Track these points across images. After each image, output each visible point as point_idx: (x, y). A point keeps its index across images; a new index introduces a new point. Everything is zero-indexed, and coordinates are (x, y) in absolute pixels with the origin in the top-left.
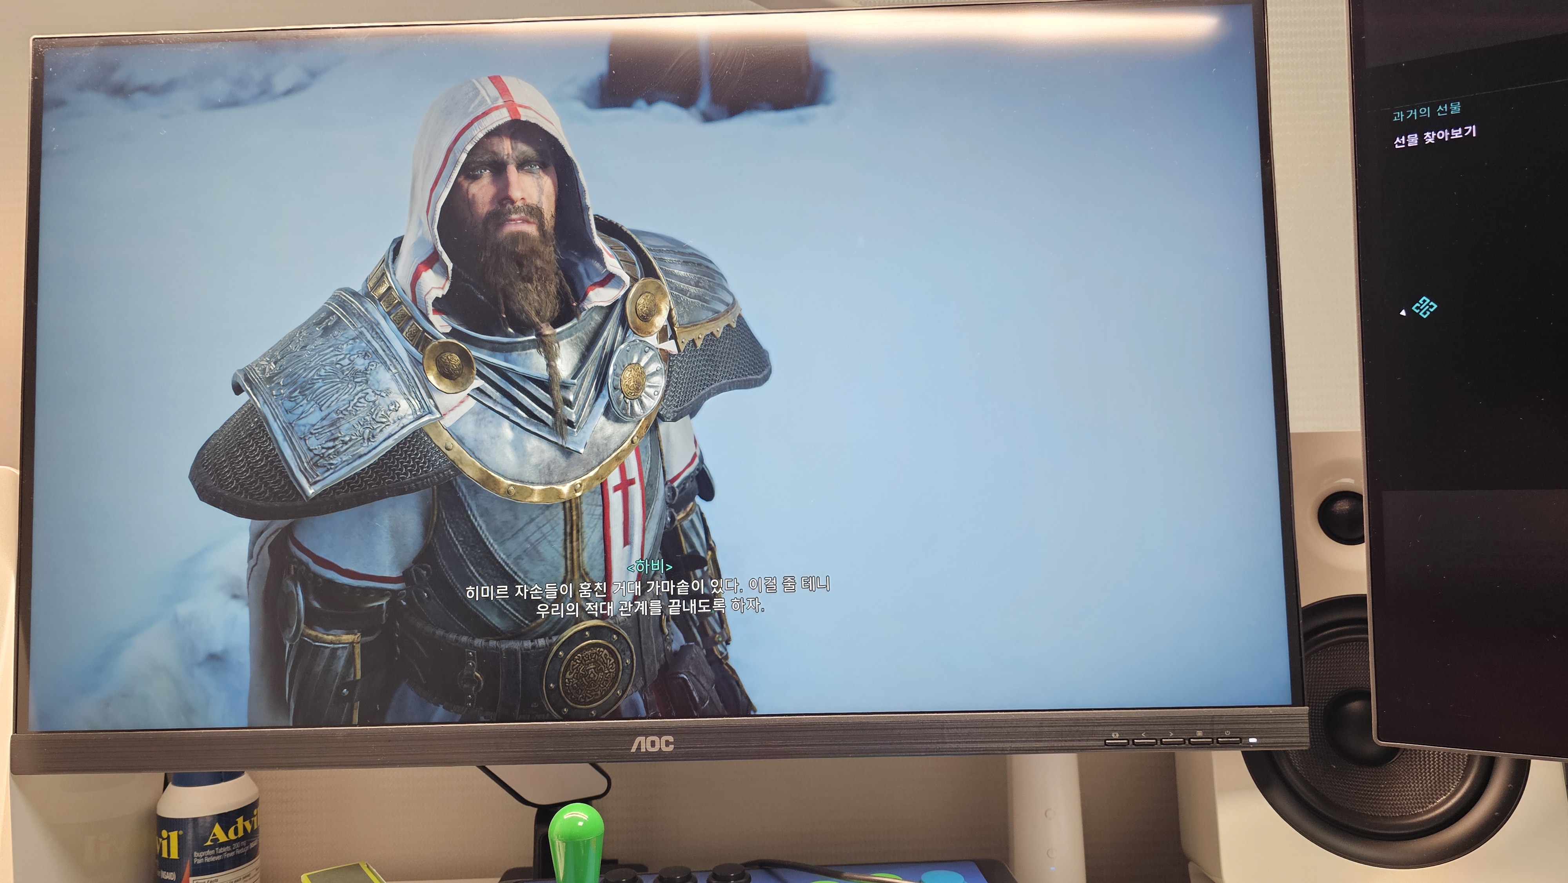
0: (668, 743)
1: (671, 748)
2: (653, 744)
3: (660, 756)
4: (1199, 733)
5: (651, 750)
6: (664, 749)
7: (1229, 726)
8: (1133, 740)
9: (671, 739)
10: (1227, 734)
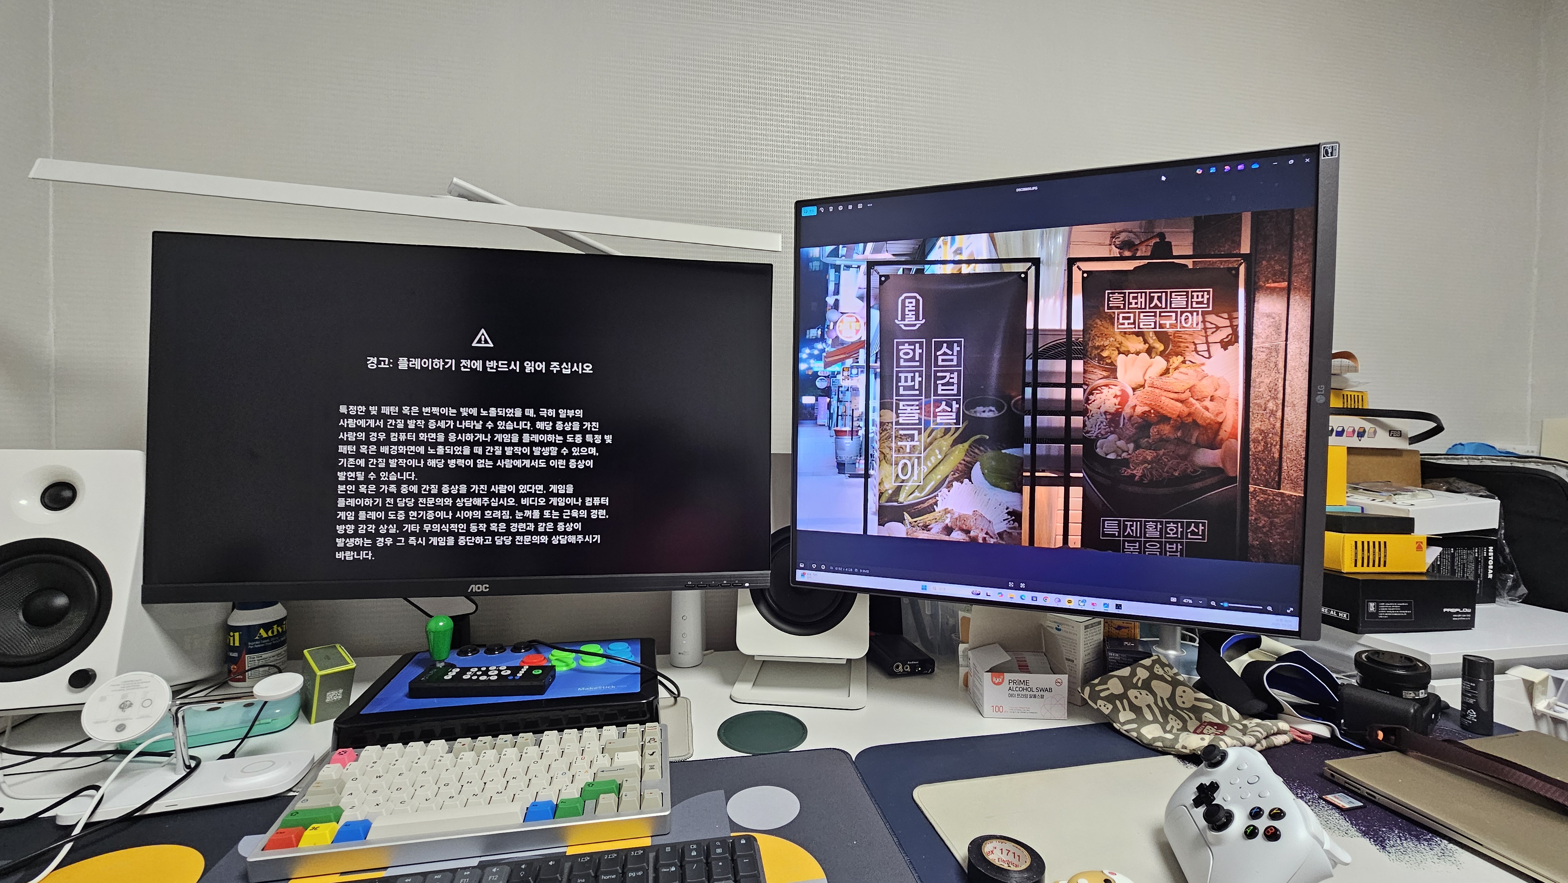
0: (486, 588)
1: (488, 590)
2: (479, 588)
3: (482, 594)
5: (477, 591)
6: (484, 590)
7: (737, 579)
8: (698, 585)
9: (487, 586)
10: (737, 582)
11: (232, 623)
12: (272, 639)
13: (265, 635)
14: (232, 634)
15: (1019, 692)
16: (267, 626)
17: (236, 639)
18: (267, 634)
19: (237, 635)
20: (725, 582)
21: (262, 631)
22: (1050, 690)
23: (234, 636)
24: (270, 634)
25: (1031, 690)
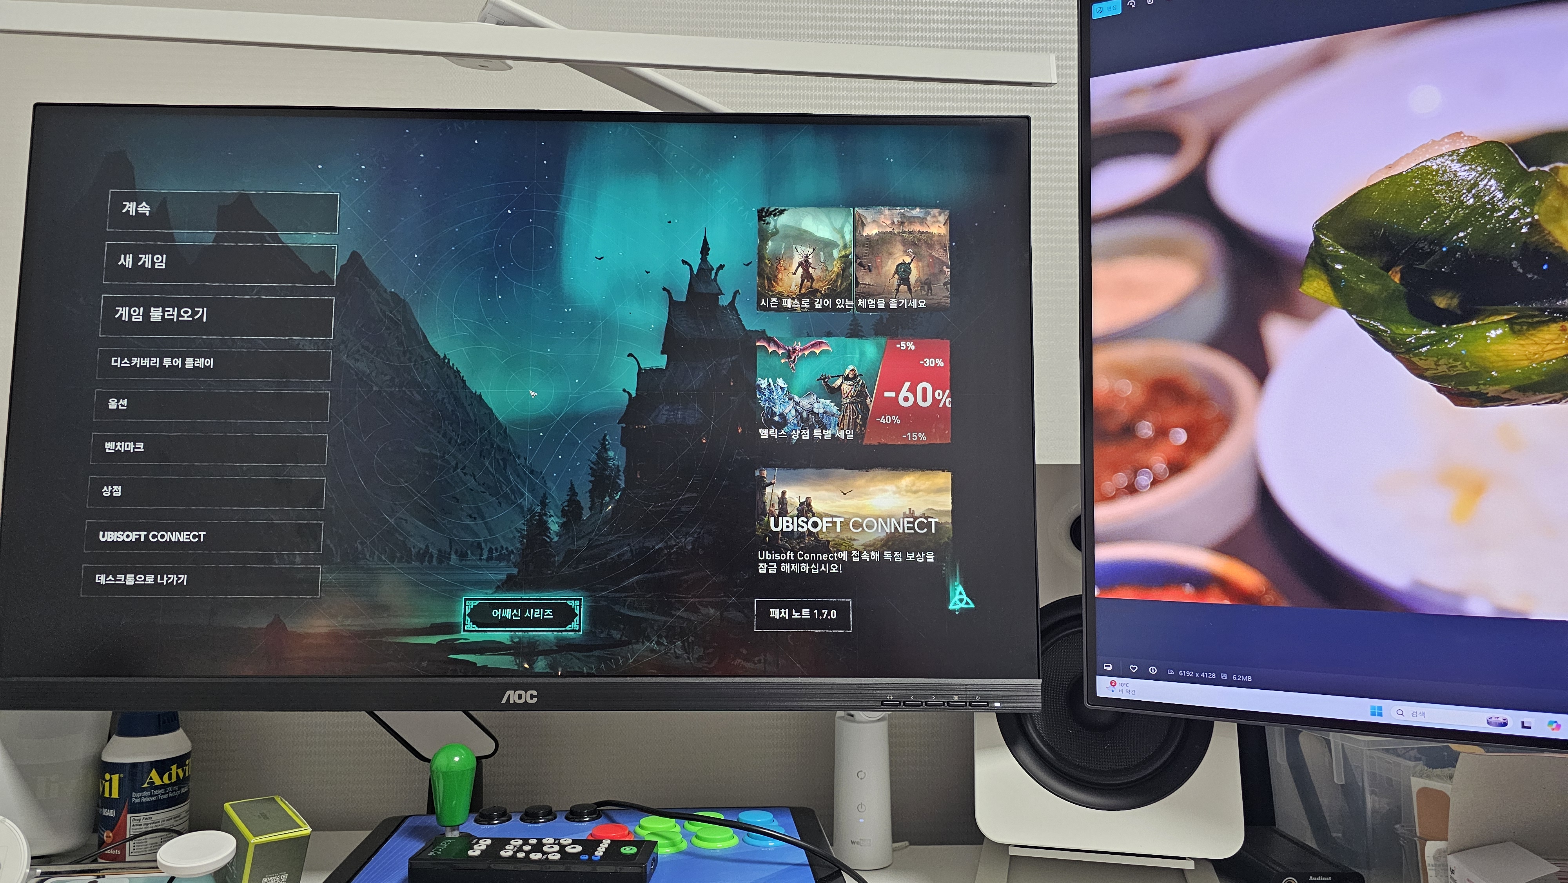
0: (532, 697)
1: (535, 700)
2: (520, 697)
3: (526, 707)
5: (518, 701)
6: (529, 701)
7: (979, 693)
8: (905, 703)
9: (535, 693)
10: (978, 698)
11: (109, 757)
12: (169, 789)
13: (158, 782)
14: (107, 776)
16: (162, 766)
17: (113, 787)
18: (162, 779)
19: (116, 778)
20: (956, 698)
21: (154, 774)
23: (111, 780)
24: (166, 780)
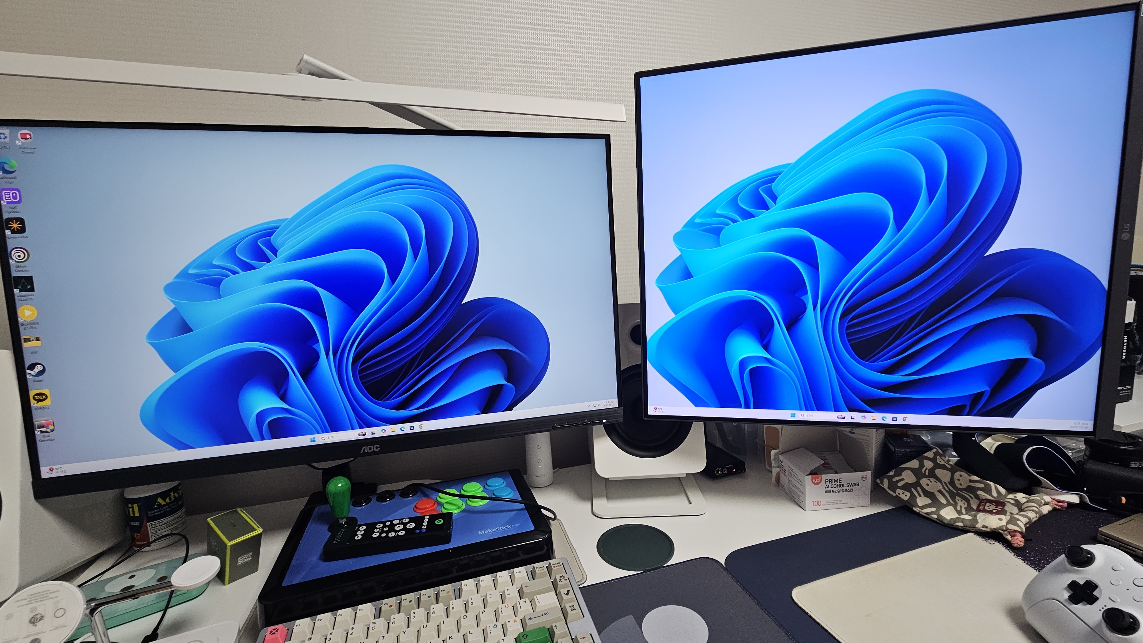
0: (377, 448)
2: (370, 449)
3: (374, 453)
4: (586, 421)
5: (369, 451)
6: (375, 450)
7: (596, 417)
8: (563, 426)
9: (378, 446)
10: (596, 420)
11: (128, 497)
12: (171, 505)
14: (130, 506)
15: (834, 489)
16: (164, 495)
17: (135, 510)
18: (165, 502)
22: (857, 484)
23: (133, 507)
24: (168, 501)
25: (843, 485)
